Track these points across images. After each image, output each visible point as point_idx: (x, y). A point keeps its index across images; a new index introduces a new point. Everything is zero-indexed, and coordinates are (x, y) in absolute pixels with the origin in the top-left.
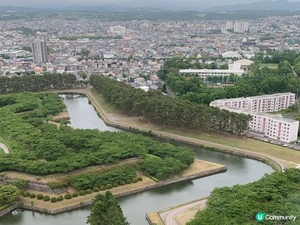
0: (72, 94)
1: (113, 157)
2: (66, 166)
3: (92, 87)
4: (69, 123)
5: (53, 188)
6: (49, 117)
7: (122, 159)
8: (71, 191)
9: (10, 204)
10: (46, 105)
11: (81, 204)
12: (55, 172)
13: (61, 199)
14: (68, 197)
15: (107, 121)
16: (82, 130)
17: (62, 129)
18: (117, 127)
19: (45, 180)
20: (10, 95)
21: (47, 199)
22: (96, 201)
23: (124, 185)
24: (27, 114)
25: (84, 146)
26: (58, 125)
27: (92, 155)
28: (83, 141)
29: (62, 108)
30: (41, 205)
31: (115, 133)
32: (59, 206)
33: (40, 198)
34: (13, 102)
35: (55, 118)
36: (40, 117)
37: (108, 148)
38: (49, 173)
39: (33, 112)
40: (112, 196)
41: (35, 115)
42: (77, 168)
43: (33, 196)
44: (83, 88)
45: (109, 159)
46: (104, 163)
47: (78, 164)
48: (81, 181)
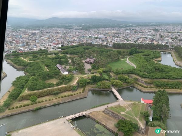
0: (166, 52)
1: (173, 77)
2: (153, 77)
3: (174, 50)
4: (160, 62)
5: (146, 83)
6: (154, 59)
7: (177, 79)
8: (152, 86)
9: (130, 84)
10: (154, 55)
11: (155, 91)
12: (148, 78)
13: (147, 88)
14: (150, 88)
15: (176, 63)
16: (164, 65)
17: (157, 64)
18: (180, 66)
19: (144, 80)
20: (143, 50)
21: (143, 86)
22: (158, 92)
23: (174, 89)
24: (146, 57)
25: (163, 71)
26: (156, 62)
27: (164, 75)
28: (163, 69)
29: (160, 57)
30: (140, 88)
31: (178, 68)
32: (146, 90)
33: (141, 85)
34: (143, 52)
35: (156, 59)
36: (150, 58)
37: (172, 73)
38: (146, 78)
39: (149, 56)
40: (165, 92)
41: (149, 58)
42: (157, 78)
43: (138, 84)
44: (171, 50)
45: (171, 77)
46: (168, 79)
47: (157, 77)
48: (157, 83)
